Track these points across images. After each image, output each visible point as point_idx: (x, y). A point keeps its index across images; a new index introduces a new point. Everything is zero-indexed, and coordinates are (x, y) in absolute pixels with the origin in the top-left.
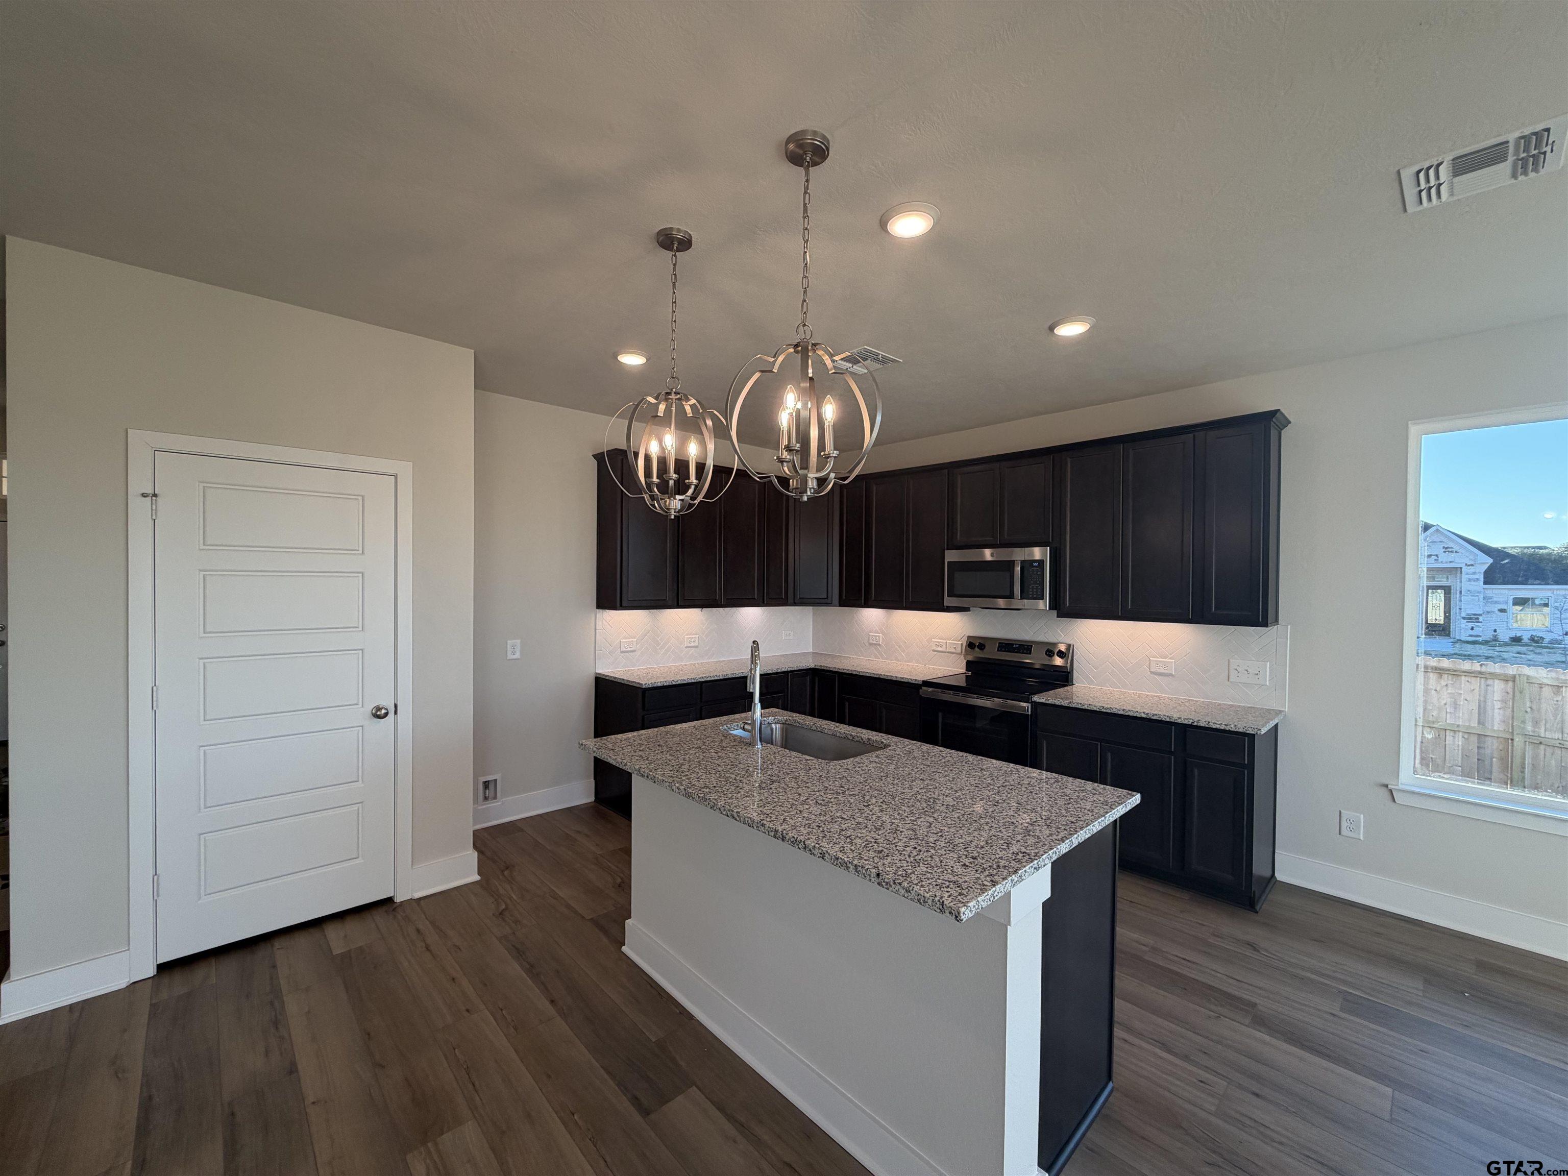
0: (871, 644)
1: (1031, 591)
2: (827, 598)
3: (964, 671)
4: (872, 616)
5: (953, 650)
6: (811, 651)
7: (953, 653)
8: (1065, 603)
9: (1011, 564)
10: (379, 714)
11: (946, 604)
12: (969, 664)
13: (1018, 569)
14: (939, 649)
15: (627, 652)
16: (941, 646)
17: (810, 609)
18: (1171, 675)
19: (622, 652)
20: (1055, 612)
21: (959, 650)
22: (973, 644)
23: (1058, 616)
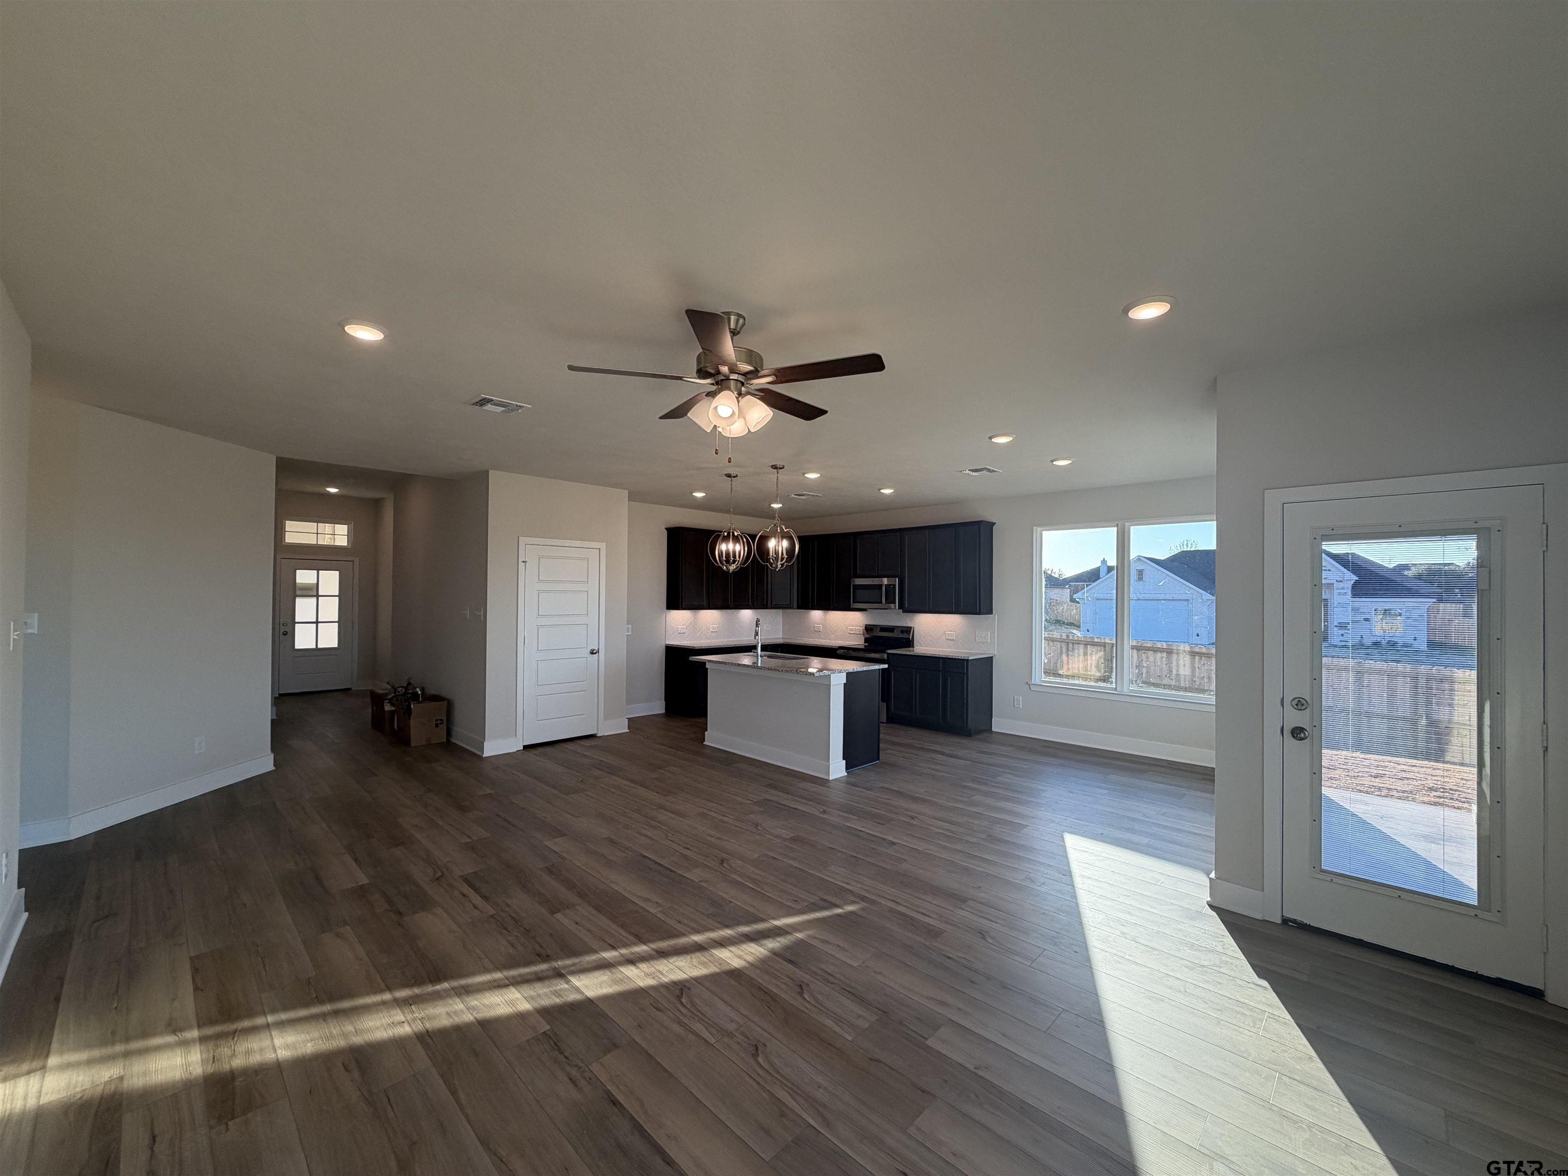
0: (816, 631)
1: (890, 600)
2: (790, 605)
3: (863, 643)
4: (816, 615)
5: (859, 633)
6: (782, 637)
7: (858, 634)
8: (905, 606)
9: (881, 586)
10: (592, 653)
11: (852, 607)
12: (866, 640)
13: (884, 588)
14: (852, 632)
15: (681, 633)
16: (852, 631)
17: (780, 611)
18: (954, 640)
19: (679, 633)
20: (901, 610)
21: (862, 633)
22: (868, 629)
23: (903, 612)
